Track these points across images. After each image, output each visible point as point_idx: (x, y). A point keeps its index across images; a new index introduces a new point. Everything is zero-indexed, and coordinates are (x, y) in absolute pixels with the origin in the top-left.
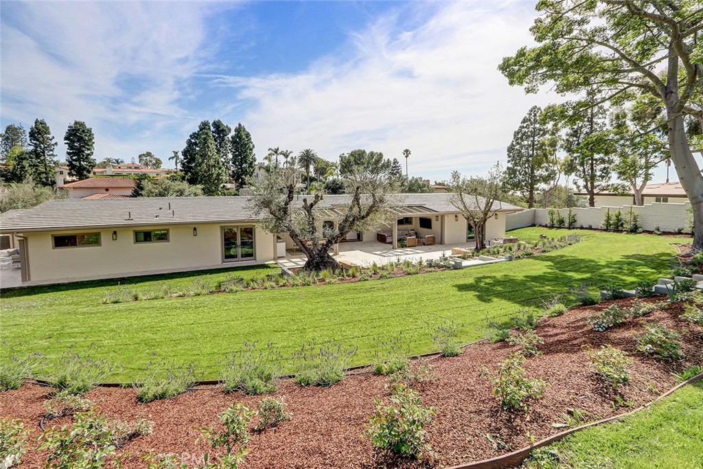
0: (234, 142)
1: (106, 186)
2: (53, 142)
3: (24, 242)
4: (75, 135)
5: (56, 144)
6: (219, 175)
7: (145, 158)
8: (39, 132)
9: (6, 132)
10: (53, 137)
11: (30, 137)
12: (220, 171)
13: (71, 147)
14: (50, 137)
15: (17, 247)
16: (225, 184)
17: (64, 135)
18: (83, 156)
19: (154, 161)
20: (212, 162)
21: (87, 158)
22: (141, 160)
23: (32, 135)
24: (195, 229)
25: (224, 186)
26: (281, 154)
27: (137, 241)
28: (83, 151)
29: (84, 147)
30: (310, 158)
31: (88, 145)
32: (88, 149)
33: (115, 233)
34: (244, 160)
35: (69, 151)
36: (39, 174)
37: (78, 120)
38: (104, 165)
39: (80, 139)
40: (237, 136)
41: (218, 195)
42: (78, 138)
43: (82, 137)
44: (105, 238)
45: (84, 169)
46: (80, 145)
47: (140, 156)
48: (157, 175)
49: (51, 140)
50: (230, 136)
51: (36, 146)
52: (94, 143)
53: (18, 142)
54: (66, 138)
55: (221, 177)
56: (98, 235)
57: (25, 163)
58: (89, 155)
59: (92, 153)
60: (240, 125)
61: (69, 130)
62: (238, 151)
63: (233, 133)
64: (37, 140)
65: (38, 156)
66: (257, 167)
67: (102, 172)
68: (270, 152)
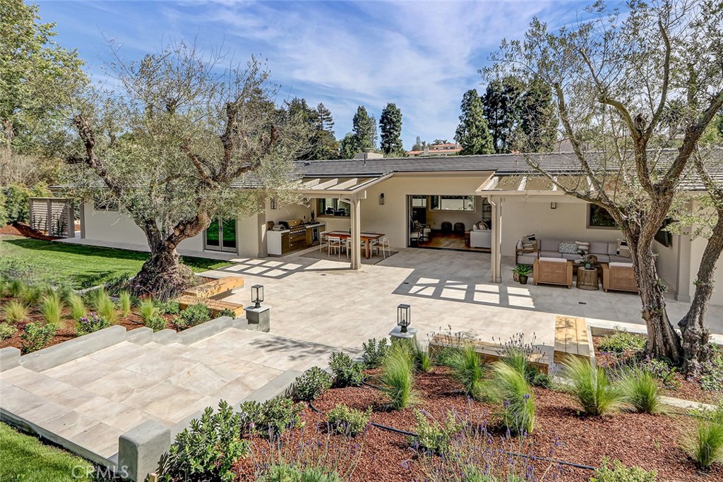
4: (386, 117)
8: (359, 118)
13: (384, 130)
18: (392, 137)
21: (395, 139)
28: (392, 133)
29: (393, 129)
31: (397, 127)
32: (396, 131)
35: (382, 134)
37: (390, 103)
43: (392, 119)
46: (390, 127)
51: (358, 131)
52: (401, 124)
54: (381, 122)
61: (383, 113)
64: (358, 125)
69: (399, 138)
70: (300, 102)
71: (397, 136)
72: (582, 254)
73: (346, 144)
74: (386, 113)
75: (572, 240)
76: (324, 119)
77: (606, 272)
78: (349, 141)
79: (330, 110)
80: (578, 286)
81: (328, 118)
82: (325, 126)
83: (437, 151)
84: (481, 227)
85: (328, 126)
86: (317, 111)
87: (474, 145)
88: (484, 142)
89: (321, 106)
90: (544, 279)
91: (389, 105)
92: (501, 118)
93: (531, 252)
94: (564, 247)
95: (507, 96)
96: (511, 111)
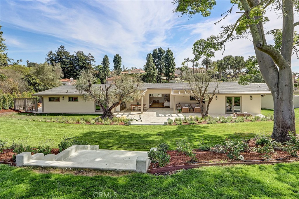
0: (166, 57)
2: (109, 63)
4: (116, 59)
5: (110, 63)
8: (105, 59)
13: (115, 64)
14: (108, 61)
16: (163, 77)
25: (162, 78)
26: (190, 61)
27: (69, 100)
28: (118, 66)
29: (118, 64)
30: (208, 62)
32: (120, 65)
33: (63, 97)
34: (169, 66)
35: (114, 66)
40: (167, 54)
41: (153, 82)
42: (117, 60)
44: (61, 99)
50: (164, 54)
51: (105, 64)
52: (121, 62)
54: (113, 61)
55: (154, 74)
56: (59, 97)
60: (168, 49)
62: (167, 62)
65: (105, 68)
66: (176, 69)
67: (127, 73)
68: (185, 60)
69: (121, 68)
70: (81, 52)
71: (120, 67)
72: (190, 106)
73: (100, 70)
74: (115, 58)
75: (187, 104)
76: (91, 59)
77: (195, 109)
78: (102, 68)
79: (94, 56)
80: (190, 113)
81: (93, 59)
82: (92, 63)
83: (133, 72)
84: (166, 101)
85: (93, 62)
86: (88, 56)
87: (151, 73)
88: (154, 72)
89: (90, 54)
90: (184, 112)
91: (116, 55)
92: (158, 62)
93: (179, 106)
94: (186, 105)
95: (159, 55)
96: (161, 60)
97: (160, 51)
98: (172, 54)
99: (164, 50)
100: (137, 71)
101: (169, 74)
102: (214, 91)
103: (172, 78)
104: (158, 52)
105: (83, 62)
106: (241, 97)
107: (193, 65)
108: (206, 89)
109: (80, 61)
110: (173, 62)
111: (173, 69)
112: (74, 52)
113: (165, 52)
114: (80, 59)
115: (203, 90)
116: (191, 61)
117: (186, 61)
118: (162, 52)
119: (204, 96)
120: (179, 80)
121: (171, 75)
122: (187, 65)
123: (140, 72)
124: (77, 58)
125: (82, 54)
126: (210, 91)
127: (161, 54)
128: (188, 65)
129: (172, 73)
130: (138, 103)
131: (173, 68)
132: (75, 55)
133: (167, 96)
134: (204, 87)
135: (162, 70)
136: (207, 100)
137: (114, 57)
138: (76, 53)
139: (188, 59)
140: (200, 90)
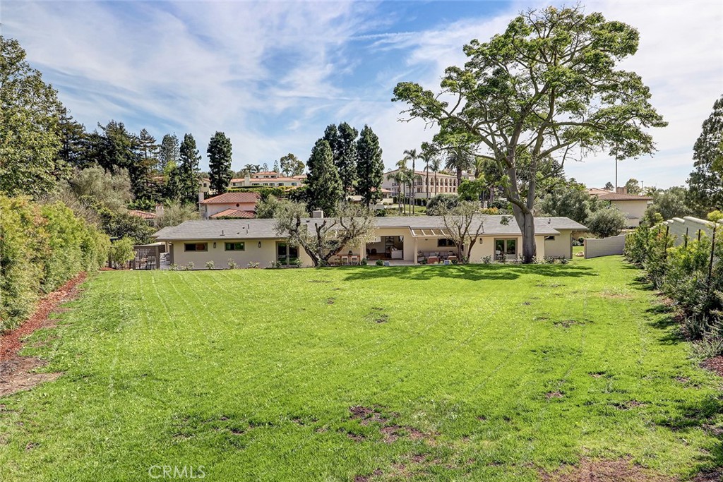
0: (359, 148)
1: (237, 201)
2: (198, 156)
3: (171, 247)
4: (216, 147)
5: (200, 157)
6: (335, 188)
7: (286, 162)
8: (188, 147)
9: (163, 143)
10: (198, 151)
11: (181, 152)
12: (336, 185)
14: (196, 150)
15: (169, 252)
16: (351, 197)
17: (207, 147)
18: (222, 168)
19: (296, 165)
20: (328, 175)
21: (225, 170)
22: (282, 164)
23: (182, 150)
24: (260, 243)
25: (349, 199)
26: (419, 157)
27: (227, 249)
28: (222, 164)
31: (227, 157)
32: (227, 161)
33: (215, 243)
34: (369, 170)
35: (211, 164)
36: (187, 189)
37: (219, 131)
38: (242, 174)
39: (220, 151)
40: (362, 141)
42: (219, 149)
43: (222, 149)
44: (210, 246)
45: (224, 182)
46: (220, 156)
47: (282, 160)
48: (293, 184)
49: (196, 154)
50: (356, 140)
51: (185, 161)
52: (231, 154)
53: (172, 152)
54: (209, 151)
55: (337, 191)
56: (206, 244)
57: (177, 178)
58: (227, 166)
59: (230, 164)
60: (366, 127)
61: (211, 142)
62: (364, 158)
63: (359, 137)
64: (186, 155)
65: (186, 171)
66: (385, 177)
67: (241, 182)
68: (406, 155)
69: (230, 169)
70: (118, 127)
74: (214, 142)
76: (148, 147)
81: (152, 146)
83: (258, 180)
84: (396, 249)
91: (217, 134)
95: (343, 141)
96: (347, 154)
97: (345, 131)
98: (375, 139)
99: (354, 130)
100: (267, 177)
101: (367, 190)
102: (478, 231)
103: (376, 199)
104: (339, 133)
105: (126, 154)
106: (517, 239)
107: (427, 167)
108: (467, 228)
109: (119, 150)
110: (377, 160)
111: (379, 177)
112: (99, 125)
113: (356, 135)
114: (118, 145)
115: (463, 230)
116: (422, 157)
117: (410, 156)
118: (349, 135)
119: (465, 237)
120: (390, 204)
121: (373, 193)
122: (412, 169)
123: (278, 179)
124: (106, 142)
125: (121, 130)
126: (472, 231)
127: (345, 139)
128: (414, 166)
129: (376, 187)
130: (350, 252)
131: (378, 174)
132: (101, 133)
133: (392, 240)
134: (464, 225)
135: (350, 180)
136: (467, 242)
137: (209, 141)
138: (104, 129)
139: (414, 152)
140: (459, 229)
